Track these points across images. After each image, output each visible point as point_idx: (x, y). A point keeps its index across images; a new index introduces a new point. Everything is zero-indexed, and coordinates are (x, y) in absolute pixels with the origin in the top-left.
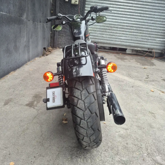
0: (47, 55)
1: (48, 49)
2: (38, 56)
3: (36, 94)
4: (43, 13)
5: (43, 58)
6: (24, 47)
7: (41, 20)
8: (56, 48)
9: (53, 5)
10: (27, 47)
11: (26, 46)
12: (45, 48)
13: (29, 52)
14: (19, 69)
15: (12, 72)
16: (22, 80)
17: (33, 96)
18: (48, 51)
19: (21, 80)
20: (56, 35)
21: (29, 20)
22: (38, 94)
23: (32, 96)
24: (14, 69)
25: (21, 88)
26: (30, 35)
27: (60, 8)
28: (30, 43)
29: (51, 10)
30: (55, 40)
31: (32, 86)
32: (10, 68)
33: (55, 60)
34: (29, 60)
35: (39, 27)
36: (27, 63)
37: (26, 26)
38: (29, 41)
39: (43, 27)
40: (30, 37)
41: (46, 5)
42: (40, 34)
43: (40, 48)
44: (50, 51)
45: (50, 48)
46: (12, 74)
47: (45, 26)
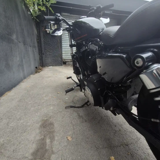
0: (39, 72)
1: (39, 68)
2: (32, 73)
3: (43, 120)
4: (31, 40)
5: (37, 75)
6: (18, 66)
7: (31, 45)
8: (45, 66)
9: (38, 36)
10: (21, 65)
11: (19, 65)
12: (36, 67)
13: (23, 71)
14: (16, 88)
15: (6, 93)
16: (20, 101)
17: (41, 126)
18: (39, 69)
19: (18, 101)
20: (43, 57)
21: (20, 42)
22: (46, 119)
23: (38, 125)
24: (10, 89)
25: (19, 113)
26: (23, 56)
27: (44, 38)
28: (24, 62)
29: (37, 40)
30: (43, 60)
31: (34, 107)
32: (4, 88)
33: (48, 74)
34: (25, 78)
35: (30, 50)
36: (23, 81)
37: (17, 46)
38: (22, 61)
39: (33, 51)
40: (23, 57)
41: (33, 35)
42: (31, 55)
43: (33, 67)
44: (41, 69)
45: (40, 67)
46: (7, 95)
47: (35, 51)
